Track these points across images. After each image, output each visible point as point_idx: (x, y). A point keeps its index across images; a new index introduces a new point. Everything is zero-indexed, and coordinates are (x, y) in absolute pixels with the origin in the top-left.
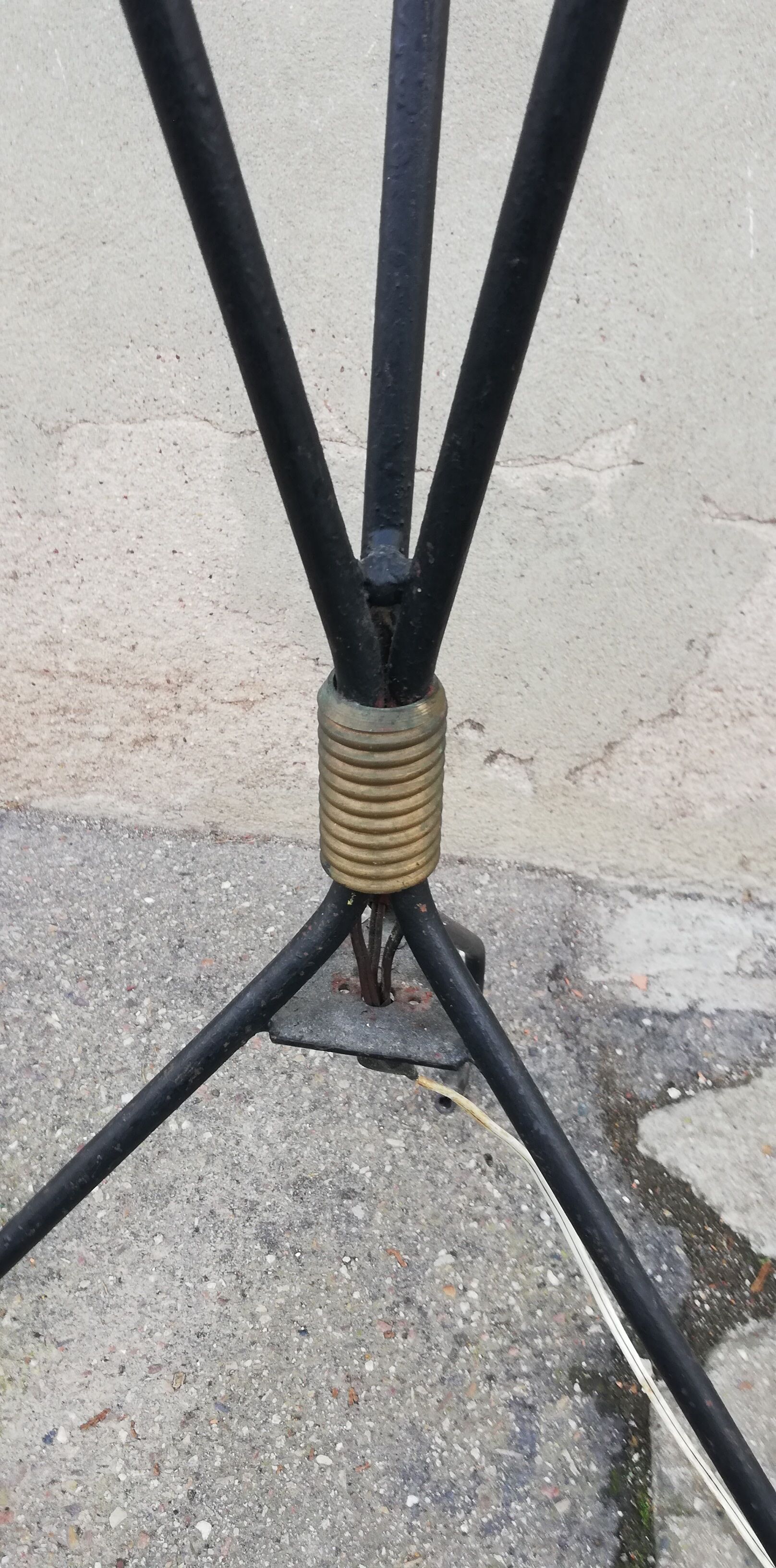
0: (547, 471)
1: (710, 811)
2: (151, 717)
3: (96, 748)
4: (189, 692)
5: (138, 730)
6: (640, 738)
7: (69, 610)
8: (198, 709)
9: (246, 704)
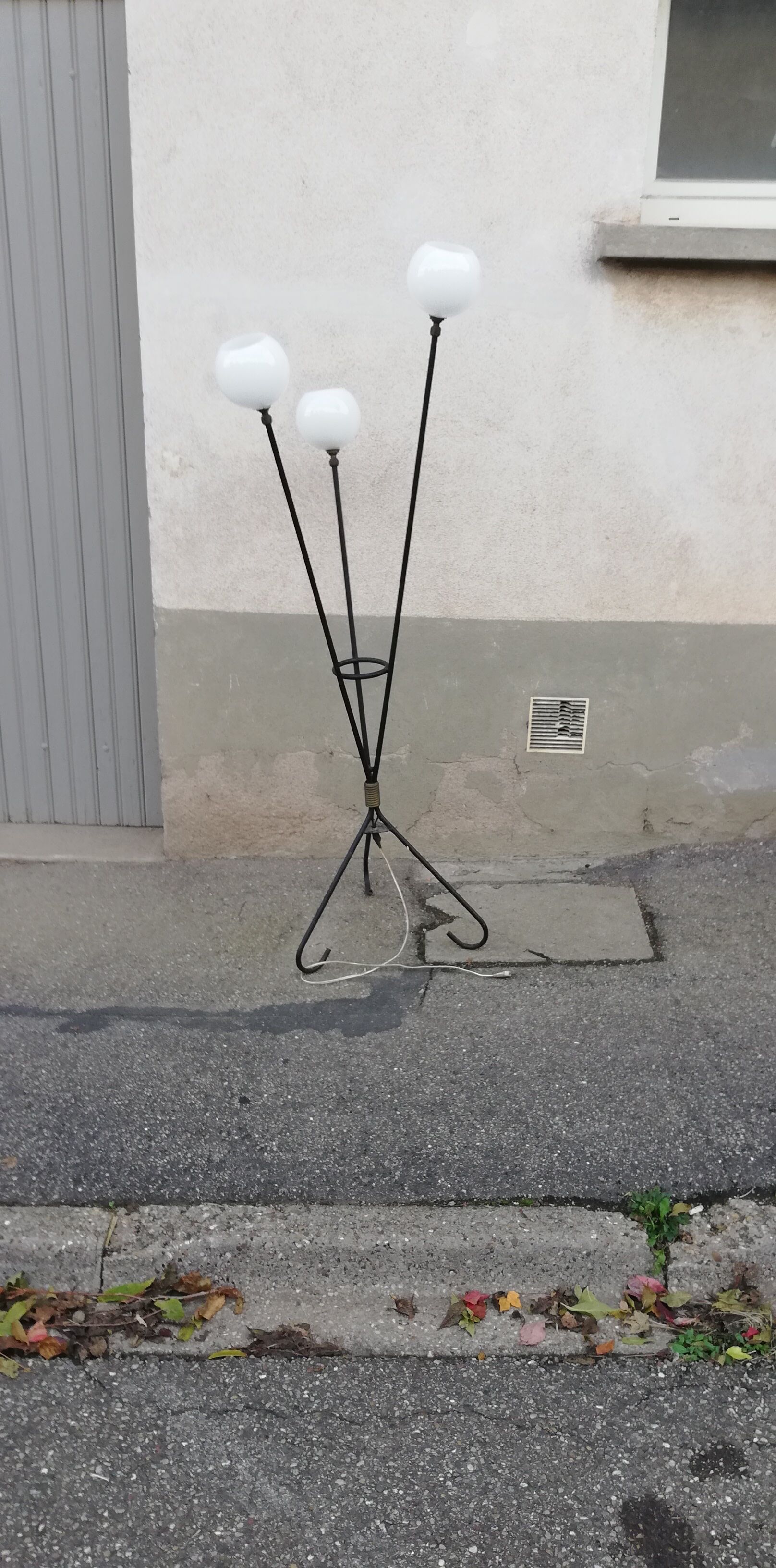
0: (391, 756)
1: (444, 837)
2: (294, 826)
3: (279, 837)
4: (305, 818)
5: (291, 830)
6: (423, 819)
7: (274, 799)
8: (309, 823)
9: (320, 820)
